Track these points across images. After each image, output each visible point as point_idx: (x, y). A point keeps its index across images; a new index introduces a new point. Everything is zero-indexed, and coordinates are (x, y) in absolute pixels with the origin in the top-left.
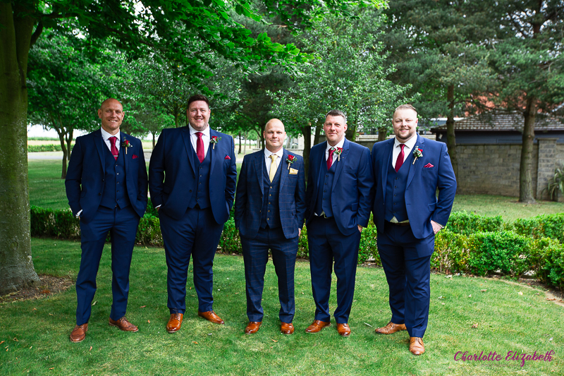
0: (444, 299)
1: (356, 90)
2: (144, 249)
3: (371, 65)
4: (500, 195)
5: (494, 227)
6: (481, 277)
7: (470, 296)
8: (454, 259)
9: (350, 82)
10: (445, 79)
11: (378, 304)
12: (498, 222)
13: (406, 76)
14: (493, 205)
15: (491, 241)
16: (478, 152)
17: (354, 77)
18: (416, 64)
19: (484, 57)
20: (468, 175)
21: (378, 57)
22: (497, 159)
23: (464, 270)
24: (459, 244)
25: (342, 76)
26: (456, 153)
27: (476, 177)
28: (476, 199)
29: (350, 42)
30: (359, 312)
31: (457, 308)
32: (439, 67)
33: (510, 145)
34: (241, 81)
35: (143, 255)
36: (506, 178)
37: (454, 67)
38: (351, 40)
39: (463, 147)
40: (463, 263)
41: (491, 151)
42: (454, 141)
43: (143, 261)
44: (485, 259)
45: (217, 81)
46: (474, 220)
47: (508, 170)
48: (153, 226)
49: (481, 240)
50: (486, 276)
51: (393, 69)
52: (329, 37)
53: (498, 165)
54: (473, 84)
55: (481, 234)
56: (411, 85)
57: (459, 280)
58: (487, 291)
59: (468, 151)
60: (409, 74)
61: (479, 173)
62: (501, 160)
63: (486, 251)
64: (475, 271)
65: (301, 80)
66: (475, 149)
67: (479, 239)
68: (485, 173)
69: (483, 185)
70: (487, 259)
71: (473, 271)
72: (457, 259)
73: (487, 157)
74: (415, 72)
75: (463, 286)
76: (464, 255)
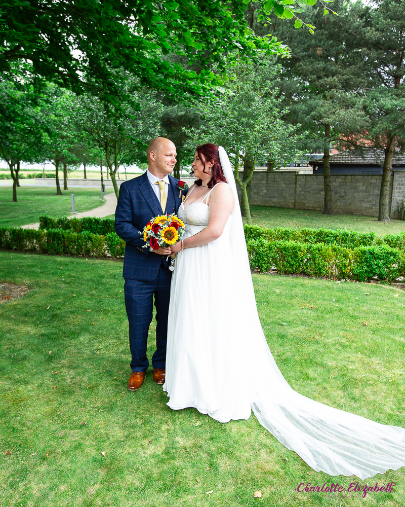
0: (337, 301)
1: (257, 128)
2: (85, 261)
3: (268, 108)
4: (363, 215)
5: (369, 241)
6: (362, 282)
7: (357, 298)
8: (341, 268)
9: (252, 121)
10: (328, 120)
11: (284, 306)
12: (371, 237)
13: (295, 117)
14: (360, 223)
15: (372, 253)
16: (347, 180)
17: (254, 117)
18: (303, 107)
19: (359, 102)
20: (339, 200)
21: (274, 100)
22: (361, 186)
23: (349, 277)
24: (345, 256)
25: (244, 116)
26: (330, 181)
27: (344, 201)
28: (345, 218)
29: (252, 87)
30: (270, 313)
31: (349, 308)
32: (322, 109)
33: (372, 175)
34: (159, 120)
35: (85, 265)
36: (368, 202)
37: (334, 110)
38: (252, 86)
39: (335, 177)
40: (348, 271)
41: (357, 180)
42: (329, 171)
43: (85, 271)
44: (365, 268)
45: (139, 119)
46: (353, 236)
47: (370, 195)
48: (92, 241)
49: (364, 252)
50: (366, 281)
51: (286, 111)
52: (235, 83)
53: (362, 191)
54: (350, 124)
55: (362, 248)
56: (301, 125)
57: (345, 285)
58: (370, 294)
59: (339, 180)
60: (298, 115)
61: (347, 198)
62: (365, 187)
63: (367, 262)
64: (357, 278)
65: (210, 119)
66: (344, 178)
67: (361, 252)
68: (352, 198)
69: (349, 208)
70: (368, 268)
71: (356, 277)
72: (343, 268)
73: (354, 185)
74: (303, 114)
75: (350, 290)
76: (349, 265)
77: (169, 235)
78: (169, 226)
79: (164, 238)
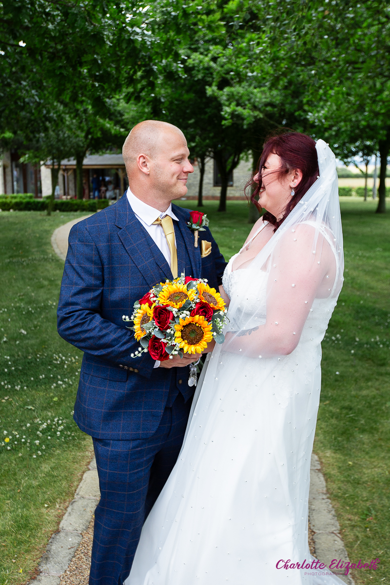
77: (192, 334)
78: (192, 315)
79: (180, 340)
